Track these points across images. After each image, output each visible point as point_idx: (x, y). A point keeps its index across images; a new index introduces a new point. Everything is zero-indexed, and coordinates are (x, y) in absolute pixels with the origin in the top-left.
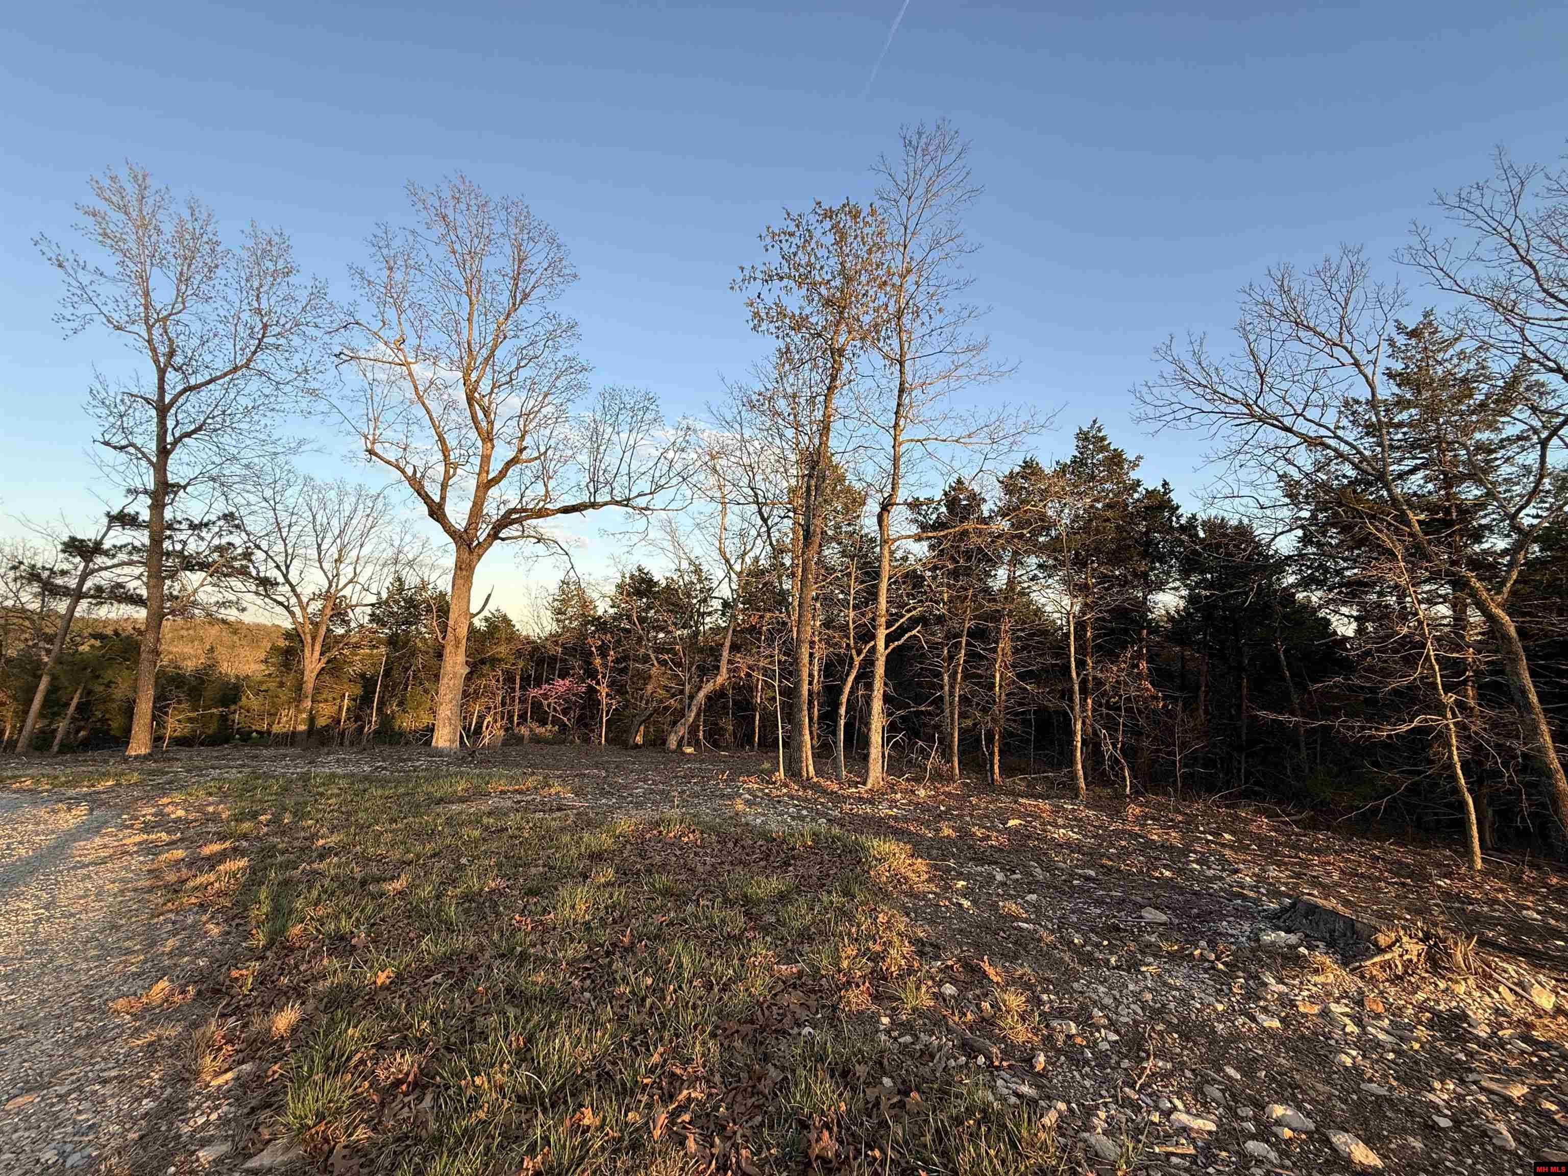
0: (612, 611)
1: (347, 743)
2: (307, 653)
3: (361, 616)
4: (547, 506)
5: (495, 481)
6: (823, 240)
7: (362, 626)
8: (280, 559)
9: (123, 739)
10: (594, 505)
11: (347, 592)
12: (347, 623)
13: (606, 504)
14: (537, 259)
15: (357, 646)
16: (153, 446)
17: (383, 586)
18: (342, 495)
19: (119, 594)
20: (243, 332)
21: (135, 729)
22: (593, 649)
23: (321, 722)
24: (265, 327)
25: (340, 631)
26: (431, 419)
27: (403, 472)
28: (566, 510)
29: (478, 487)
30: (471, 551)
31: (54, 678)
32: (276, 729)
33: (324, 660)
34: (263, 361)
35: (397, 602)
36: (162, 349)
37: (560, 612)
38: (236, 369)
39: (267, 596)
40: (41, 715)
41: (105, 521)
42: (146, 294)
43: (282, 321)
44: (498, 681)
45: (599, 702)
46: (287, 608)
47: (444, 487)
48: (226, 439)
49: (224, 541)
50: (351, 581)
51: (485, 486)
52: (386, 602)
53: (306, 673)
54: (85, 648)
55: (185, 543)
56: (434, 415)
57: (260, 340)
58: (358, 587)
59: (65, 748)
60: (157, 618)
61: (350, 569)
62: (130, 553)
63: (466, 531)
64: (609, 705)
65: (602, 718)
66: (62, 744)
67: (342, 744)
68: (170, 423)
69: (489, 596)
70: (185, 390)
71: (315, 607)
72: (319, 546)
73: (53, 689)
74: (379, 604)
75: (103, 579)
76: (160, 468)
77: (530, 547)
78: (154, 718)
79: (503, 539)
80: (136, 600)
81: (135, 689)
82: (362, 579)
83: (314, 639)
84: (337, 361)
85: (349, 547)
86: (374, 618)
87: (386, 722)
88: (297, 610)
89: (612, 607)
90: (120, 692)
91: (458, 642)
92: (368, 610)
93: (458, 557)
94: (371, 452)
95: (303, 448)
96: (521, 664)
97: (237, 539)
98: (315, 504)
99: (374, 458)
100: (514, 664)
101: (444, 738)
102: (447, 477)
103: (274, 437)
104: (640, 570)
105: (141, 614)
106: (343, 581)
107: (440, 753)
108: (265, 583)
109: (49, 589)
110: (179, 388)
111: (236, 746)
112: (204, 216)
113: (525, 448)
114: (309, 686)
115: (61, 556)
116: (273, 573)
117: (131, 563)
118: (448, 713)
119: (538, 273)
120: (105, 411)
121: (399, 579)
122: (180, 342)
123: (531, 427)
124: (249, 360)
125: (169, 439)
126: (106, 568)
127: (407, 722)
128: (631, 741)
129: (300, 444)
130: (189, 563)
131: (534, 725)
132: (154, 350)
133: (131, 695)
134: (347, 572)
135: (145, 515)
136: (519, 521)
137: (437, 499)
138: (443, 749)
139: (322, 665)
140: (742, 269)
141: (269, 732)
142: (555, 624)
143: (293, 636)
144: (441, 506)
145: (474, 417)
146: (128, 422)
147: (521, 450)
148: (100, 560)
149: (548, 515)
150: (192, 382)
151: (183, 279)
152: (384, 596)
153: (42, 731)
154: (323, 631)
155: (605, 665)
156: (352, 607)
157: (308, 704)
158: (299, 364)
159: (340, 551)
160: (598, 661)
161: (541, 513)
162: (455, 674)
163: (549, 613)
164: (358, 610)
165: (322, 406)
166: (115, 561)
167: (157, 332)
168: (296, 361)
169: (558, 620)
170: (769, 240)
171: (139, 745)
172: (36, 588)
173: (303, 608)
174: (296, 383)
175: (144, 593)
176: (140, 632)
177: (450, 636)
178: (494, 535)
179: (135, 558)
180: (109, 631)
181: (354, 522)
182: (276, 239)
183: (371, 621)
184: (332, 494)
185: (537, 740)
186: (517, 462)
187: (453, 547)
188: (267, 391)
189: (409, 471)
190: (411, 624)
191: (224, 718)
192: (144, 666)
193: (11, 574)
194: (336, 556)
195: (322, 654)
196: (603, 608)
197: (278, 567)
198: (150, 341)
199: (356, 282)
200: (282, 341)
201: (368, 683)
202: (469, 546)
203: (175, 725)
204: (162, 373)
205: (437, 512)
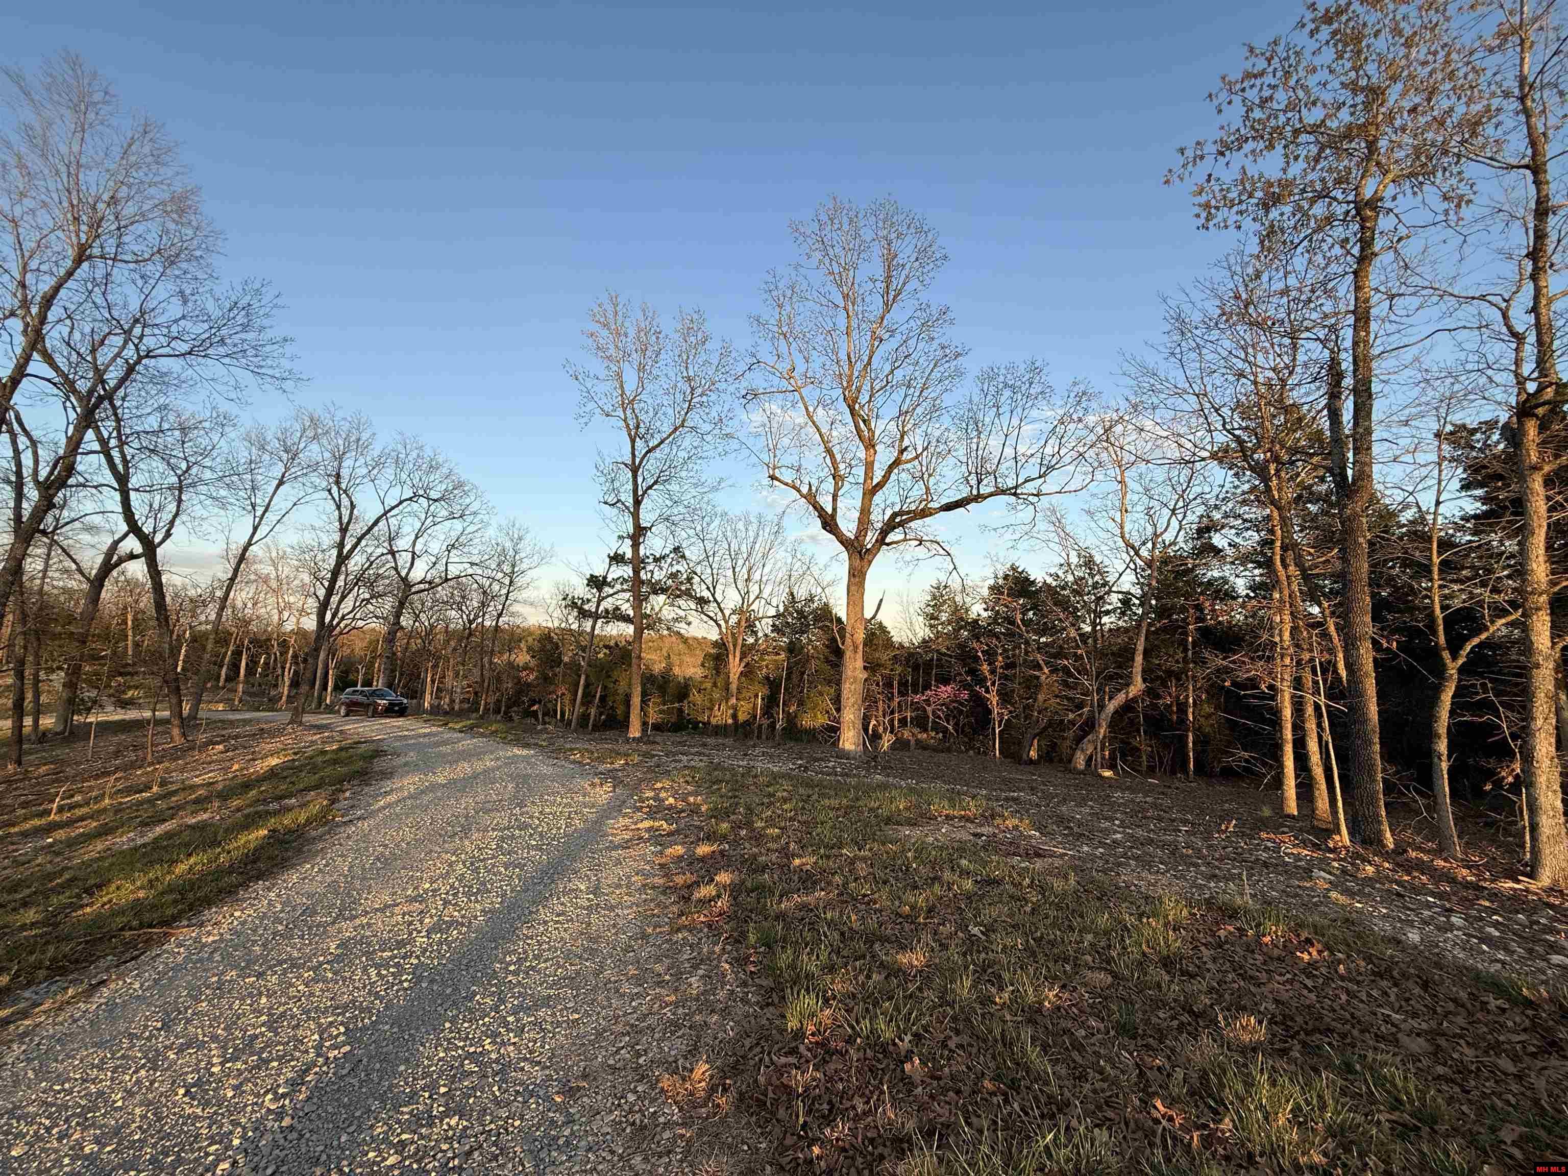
0: (985, 614)
1: (764, 737)
2: (731, 660)
3: (764, 627)
4: (931, 505)
5: (880, 486)
6: (1317, 61)
7: (766, 635)
8: (709, 581)
9: (624, 724)
10: (978, 498)
11: (754, 607)
12: (755, 633)
13: (991, 495)
14: (906, 252)
15: (764, 653)
16: (631, 501)
17: (779, 600)
18: (748, 523)
19: (616, 615)
20: (679, 397)
21: (632, 716)
22: (980, 654)
23: (742, 717)
24: (693, 389)
25: (751, 640)
26: (821, 435)
27: (799, 491)
28: (949, 507)
29: (864, 494)
30: (862, 559)
31: (587, 677)
32: (714, 721)
33: (743, 665)
34: (694, 419)
35: (791, 614)
36: (632, 424)
37: (933, 617)
38: (676, 429)
39: (702, 612)
40: (582, 704)
41: (608, 560)
42: (622, 387)
43: (703, 382)
44: (878, 685)
45: (990, 712)
46: (716, 621)
47: (835, 497)
48: (674, 487)
49: (674, 570)
50: (757, 597)
51: (871, 492)
52: (783, 615)
53: (731, 675)
54: (601, 656)
55: (652, 572)
56: (823, 431)
57: (690, 401)
58: (763, 601)
59: (596, 728)
60: (639, 632)
61: (756, 587)
62: (622, 584)
63: (856, 537)
64: (1001, 715)
65: (994, 729)
66: (593, 725)
67: (759, 737)
68: (640, 480)
69: (881, 600)
70: (647, 453)
71: (734, 619)
72: (734, 568)
73: (587, 686)
74: (778, 616)
75: (608, 604)
76: (636, 516)
77: (911, 550)
78: (642, 709)
79: (888, 544)
80: (626, 619)
81: (630, 685)
82: (765, 595)
83: (735, 646)
84: (744, 401)
85: (755, 568)
86: (775, 628)
87: (791, 720)
88: (722, 623)
89: (986, 610)
90: (622, 687)
91: (856, 648)
92: (770, 621)
93: (850, 565)
94: (773, 478)
95: (723, 485)
96: (899, 669)
97: (682, 567)
98: (729, 534)
99: (776, 483)
100: (892, 670)
101: (850, 740)
102: (837, 489)
103: (703, 480)
104: (1014, 568)
105: (630, 630)
106: (752, 598)
107: (844, 755)
108: (702, 601)
109: (583, 614)
110: (644, 452)
111: (689, 734)
112: (651, 315)
113: (906, 448)
114: (734, 687)
115: (587, 589)
116: (706, 594)
117: (623, 591)
118: (852, 716)
119: (908, 267)
120: (603, 479)
121: (792, 594)
122: (642, 417)
123: (909, 426)
124: (684, 421)
125: (640, 493)
126: (611, 595)
127: (807, 721)
128: (1025, 756)
129: (721, 481)
130: (657, 589)
131: (916, 730)
132: (628, 426)
133: (628, 691)
134: (754, 590)
135: (629, 555)
136: (901, 524)
137: (829, 511)
138: (849, 752)
139: (741, 669)
140: (1182, 151)
141: (709, 723)
142: (927, 629)
143: (720, 645)
144: (833, 516)
145: (857, 427)
146: (617, 484)
147: (902, 452)
148: (607, 590)
149: (931, 514)
150: (651, 445)
151: (641, 368)
152: (781, 609)
153: (583, 715)
154: (740, 642)
155: (993, 672)
156: (760, 619)
157: (733, 701)
158: (716, 415)
159: (749, 572)
160: (985, 667)
161: (924, 513)
162: (855, 678)
163: (921, 619)
164: (764, 621)
165: (734, 444)
166: (615, 590)
167: (629, 412)
168: (714, 414)
169: (931, 626)
170: (1224, 96)
171: (635, 731)
172: (575, 613)
173: (727, 622)
174: (714, 432)
175: (631, 613)
176: (629, 643)
177: (848, 641)
178: (881, 541)
179: (625, 587)
180: (612, 643)
181: (757, 546)
182: (695, 316)
183: (772, 631)
184: (741, 526)
185: (920, 744)
186: (899, 464)
187: (845, 555)
188: (695, 444)
189: (805, 490)
190: (803, 632)
191: (680, 711)
192: (634, 668)
193: (564, 603)
194: (746, 577)
195: (741, 660)
196: (977, 610)
197: (708, 588)
198: (625, 420)
199: (754, 329)
200: (704, 399)
201: (773, 685)
202: (860, 553)
203: (653, 717)
204: (633, 442)
205: (829, 523)
